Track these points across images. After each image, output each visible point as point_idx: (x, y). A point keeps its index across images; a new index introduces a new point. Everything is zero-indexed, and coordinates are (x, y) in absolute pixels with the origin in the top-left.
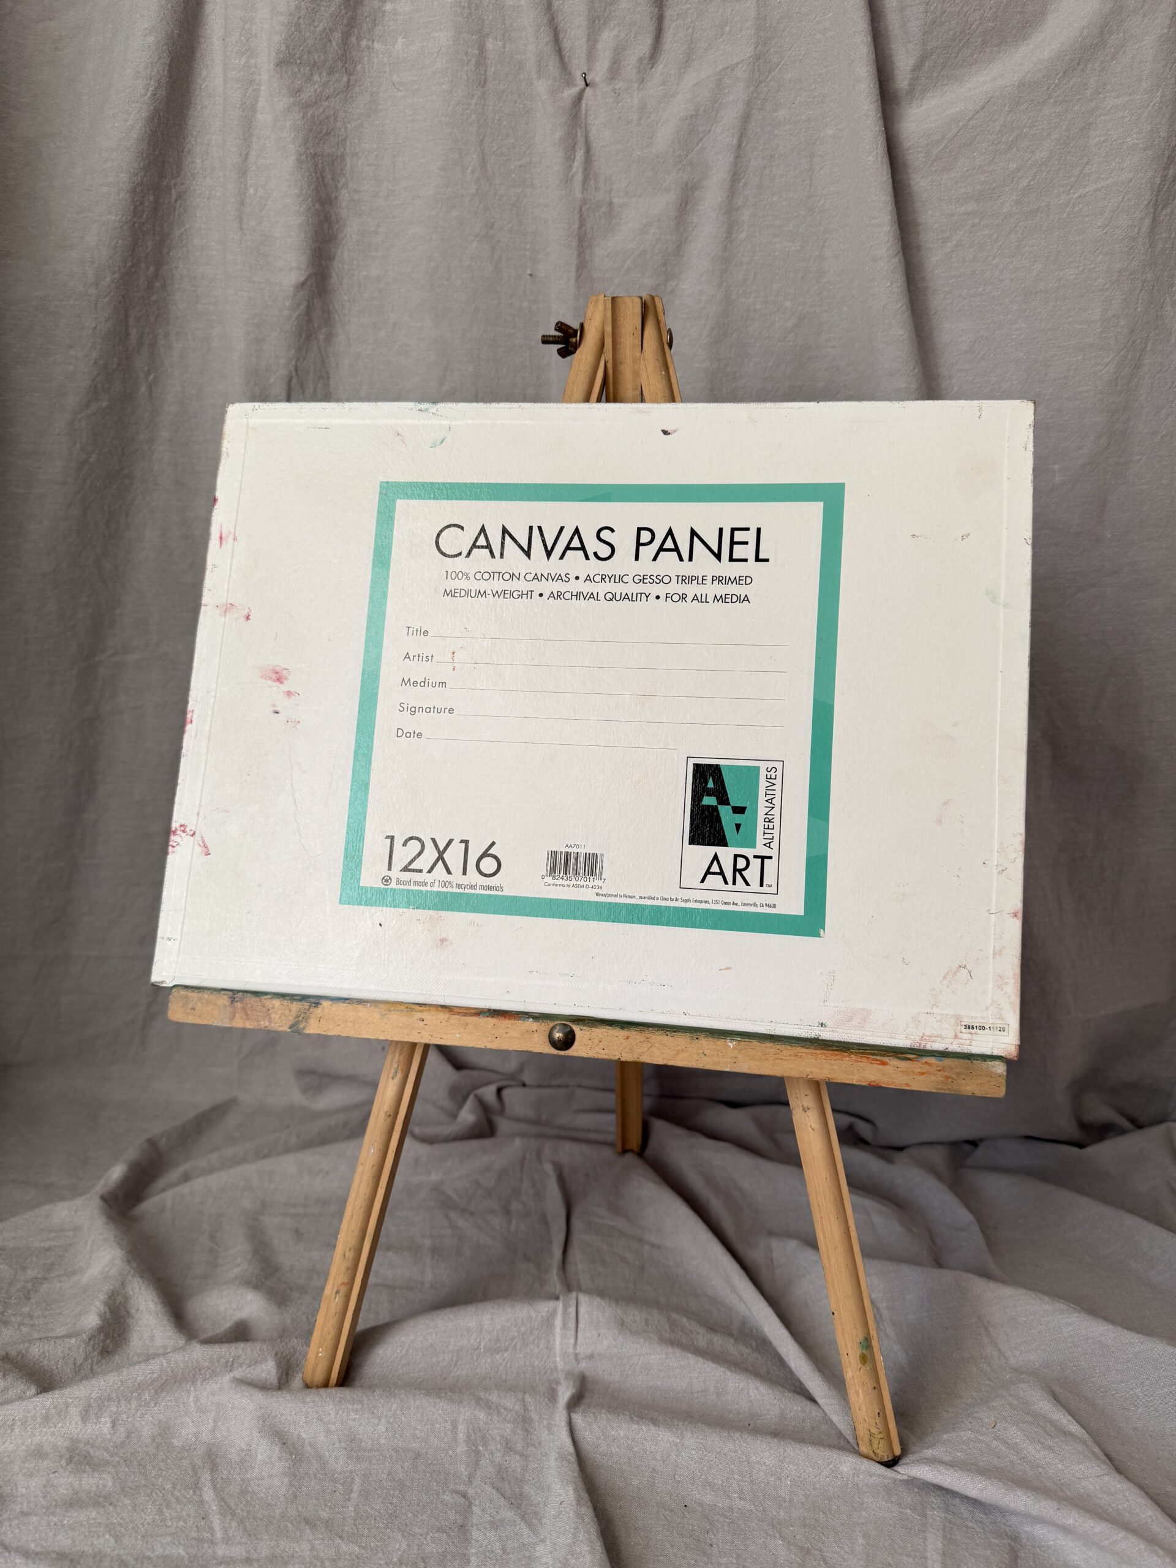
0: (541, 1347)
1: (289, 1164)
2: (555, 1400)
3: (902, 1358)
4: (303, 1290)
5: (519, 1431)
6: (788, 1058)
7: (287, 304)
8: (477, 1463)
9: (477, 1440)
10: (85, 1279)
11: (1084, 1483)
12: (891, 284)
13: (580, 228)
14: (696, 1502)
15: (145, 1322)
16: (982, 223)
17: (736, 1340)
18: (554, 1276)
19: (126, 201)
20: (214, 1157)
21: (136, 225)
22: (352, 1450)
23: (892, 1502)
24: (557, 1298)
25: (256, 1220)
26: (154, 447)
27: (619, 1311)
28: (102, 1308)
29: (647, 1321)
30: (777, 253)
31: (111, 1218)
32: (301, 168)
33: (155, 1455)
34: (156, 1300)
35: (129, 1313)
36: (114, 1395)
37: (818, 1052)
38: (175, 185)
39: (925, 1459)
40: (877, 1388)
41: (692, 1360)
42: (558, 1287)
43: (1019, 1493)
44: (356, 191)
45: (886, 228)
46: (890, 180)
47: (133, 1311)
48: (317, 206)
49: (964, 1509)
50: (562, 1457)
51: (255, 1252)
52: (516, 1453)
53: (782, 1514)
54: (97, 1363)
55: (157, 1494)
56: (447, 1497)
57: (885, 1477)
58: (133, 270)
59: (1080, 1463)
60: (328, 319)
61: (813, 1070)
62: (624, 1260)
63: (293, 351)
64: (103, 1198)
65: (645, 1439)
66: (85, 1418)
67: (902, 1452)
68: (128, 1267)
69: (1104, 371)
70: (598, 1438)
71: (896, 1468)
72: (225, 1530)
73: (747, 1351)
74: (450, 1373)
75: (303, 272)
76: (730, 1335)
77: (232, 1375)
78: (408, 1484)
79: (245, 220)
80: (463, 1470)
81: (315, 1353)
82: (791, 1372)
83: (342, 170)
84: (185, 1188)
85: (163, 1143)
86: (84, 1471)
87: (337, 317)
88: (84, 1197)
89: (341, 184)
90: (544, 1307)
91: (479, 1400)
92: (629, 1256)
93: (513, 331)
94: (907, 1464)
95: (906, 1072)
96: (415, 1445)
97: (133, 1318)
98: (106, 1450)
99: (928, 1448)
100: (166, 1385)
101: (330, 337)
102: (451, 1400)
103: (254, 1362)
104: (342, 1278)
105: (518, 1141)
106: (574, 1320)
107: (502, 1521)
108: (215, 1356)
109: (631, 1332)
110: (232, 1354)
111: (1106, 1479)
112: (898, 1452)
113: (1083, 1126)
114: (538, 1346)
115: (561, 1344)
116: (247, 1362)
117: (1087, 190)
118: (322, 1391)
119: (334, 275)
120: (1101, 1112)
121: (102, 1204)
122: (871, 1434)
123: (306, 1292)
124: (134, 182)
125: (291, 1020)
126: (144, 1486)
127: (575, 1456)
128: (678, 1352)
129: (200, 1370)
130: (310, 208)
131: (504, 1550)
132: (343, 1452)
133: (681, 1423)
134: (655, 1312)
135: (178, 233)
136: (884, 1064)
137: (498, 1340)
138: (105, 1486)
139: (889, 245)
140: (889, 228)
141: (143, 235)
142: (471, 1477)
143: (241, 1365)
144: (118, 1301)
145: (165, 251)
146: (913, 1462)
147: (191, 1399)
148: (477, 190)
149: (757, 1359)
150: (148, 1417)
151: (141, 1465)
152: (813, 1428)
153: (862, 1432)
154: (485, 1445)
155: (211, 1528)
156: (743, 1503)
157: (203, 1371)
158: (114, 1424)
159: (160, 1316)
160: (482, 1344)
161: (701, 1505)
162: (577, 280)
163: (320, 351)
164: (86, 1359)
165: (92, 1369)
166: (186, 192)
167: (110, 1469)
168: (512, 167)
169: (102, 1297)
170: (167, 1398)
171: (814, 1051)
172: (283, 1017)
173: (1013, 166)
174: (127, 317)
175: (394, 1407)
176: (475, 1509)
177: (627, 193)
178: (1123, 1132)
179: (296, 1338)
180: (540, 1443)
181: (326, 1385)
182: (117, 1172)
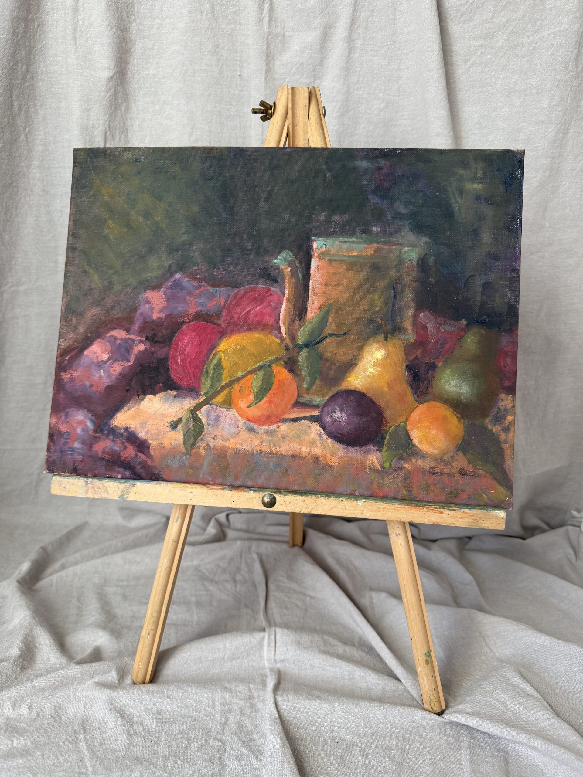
0: (257, 656)
1: (118, 559)
2: (266, 686)
3: (442, 655)
4: (129, 628)
5: (247, 704)
6: (390, 510)
7: (103, 89)
8: (226, 723)
9: (226, 710)
10: (11, 627)
11: (540, 722)
12: (438, 84)
13: (267, 49)
14: (342, 740)
15: (44, 650)
16: (487, 52)
17: (357, 649)
18: (261, 616)
19: (8, 26)
20: (77, 555)
21: (15, 41)
22: (160, 718)
23: (443, 734)
24: (264, 630)
25: (102, 589)
26: (29, 170)
27: (297, 637)
28: (20, 644)
29: (312, 641)
30: (375, 66)
31: (23, 593)
32: (109, 10)
33: (53, 725)
34: (50, 638)
35: (35, 646)
36: (29, 694)
37: (407, 507)
38: (37, 18)
39: (459, 711)
40: (434, 676)
41: (336, 661)
42: (264, 624)
43: (509, 729)
44: (141, 24)
45: (436, 53)
46: (439, 26)
47: (37, 645)
48: (119, 32)
49: (478, 736)
50: (272, 720)
51: (103, 608)
52: (247, 716)
53: (387, 743)
54: (19, 675)
55: (55, 748)
56: (211, 742)
57: (438, 721)
58: (14, 67)
59: (538, 712)
60: (126, 98)
61: (404, 516)
62: (297, 606)
63: (107, 116)
64: (18, 582)
65: (315, 708)
66: (13, 707)
67: (446, 706)
68: (34, 621)
69: (549, 136)
70: (290, 709)
71: (443, 716)
72: (93, 766)
73: (364, 654)
74: (209, 671)
75: (112, 71)
76: (354, 645)
77: (93, 680)
78: (191, 736)
79: (78, 39)
80: (219, 726)
81: (137, 665)
82: (386, 664)
83: (132, 12)
84: (63, 573)
85: (50, 548)
86: (14, 737)
87: (131, 97)
88: (8, 580)
89: (132, 19)
90: (258, 636)
91: (226, 688)
92: (299, 603)
93: (230, 107)
94: (448, 714)
95: (453, 517)
96: (193, 714)
97: (38, 648)
98: (26, 723)
99: (459, 704)
100: (56, 687)
101: (127, 109)
102: (211, 689)
103: (105, 672)
104: (151, 627)
105: (239, 542)
106: (274, 642)
107: (242, 755)
108: (84, 671)
109: (304, 648)
110: (93, 670)
111: (552, 720)
112: (444, 707)
113: (524, 528)
114: (255, 656)
115: (267, 654)
116: (101, 673)
117: (543, 34)
118: (142, 686)
119: (129, 73)
120: (533, 520)
121: (18, 585)
122: (430, 699)
123: (131, 630)
124: (12, 16)
125: (119, 493)
126: (48, 743)
127: (279, 719)
128: (329, 657)
129: (76, 679)
130: (115, 33)
131: (243, 771)
132: (155, 720)
133: (333, 698)
134: (316, 635)
135: (39, 47)
136: (441, 513)
137: (234, 654)
138: (26, 744)
139: (438, 62)
140: (438, 53)
141: (19, 47)
142: (224, 730)
143: (98, 675)
144: (29, 640)
145: (32, 57)
146: (452, 713)
147: (71, 694)
148: (209, 25)
149: (369, 658)
150: (48, 704)
151: (45, 731)
152: (399, 695)
153: (425, 698)
154: (230, 712)
155: (85, 766)
156: (366, 739)
157: (77, 679)
158: (30, 709)
159: (52, 647)
160: (226, 656)
161: (345, 741)
162: (265, 79)
163: (122, 117)
164: (13, 673)
165: (16, 678)
166: (43, 23)
167: (29, 734)
168: (229, 12)
169: (20, 638)
170: (58, 694)
171: (405, 507)
172: (115, 492)
173: (504, 19)
174: (11, 95)
175: (181, 694)
176: (227, 748)
177: (293, 29)
178: (544, 531)
179: (127, 657)
180: (259, 710)
181: (144, 683)
182: (25, 566)
